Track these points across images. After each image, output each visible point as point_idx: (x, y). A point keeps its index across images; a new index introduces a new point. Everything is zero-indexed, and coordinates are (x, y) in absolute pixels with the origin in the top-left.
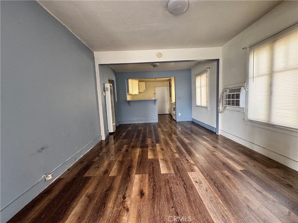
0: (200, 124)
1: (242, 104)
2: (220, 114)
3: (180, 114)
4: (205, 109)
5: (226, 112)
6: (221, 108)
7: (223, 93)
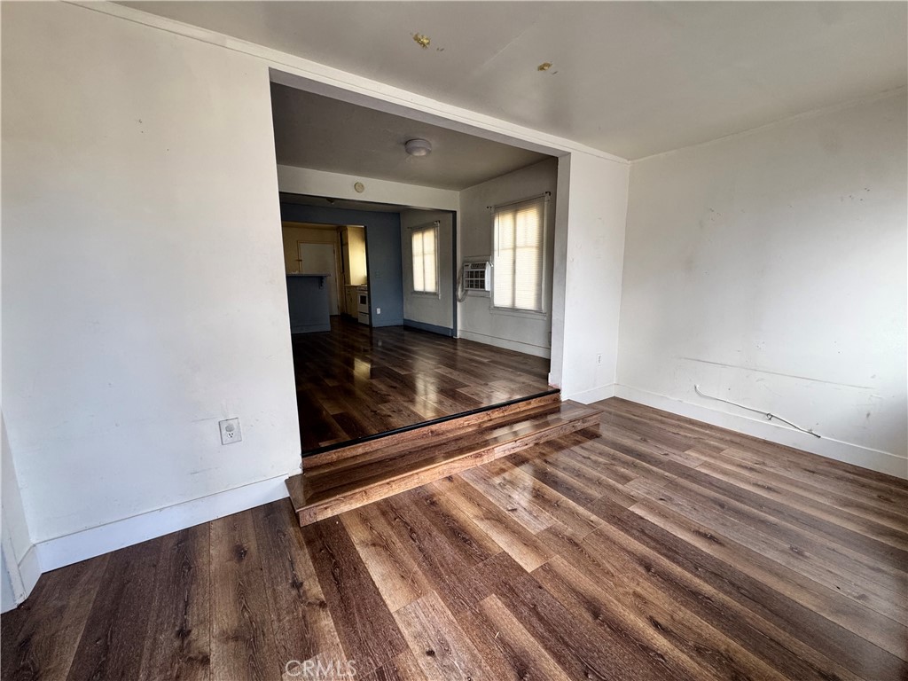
0: (423, 328)
1: (487, 287)
2: (458, 304)
3: (379, 311)
4: (432, 297)
5: (468, 299)
6: (460, 293)
7: (463, 268)
